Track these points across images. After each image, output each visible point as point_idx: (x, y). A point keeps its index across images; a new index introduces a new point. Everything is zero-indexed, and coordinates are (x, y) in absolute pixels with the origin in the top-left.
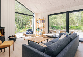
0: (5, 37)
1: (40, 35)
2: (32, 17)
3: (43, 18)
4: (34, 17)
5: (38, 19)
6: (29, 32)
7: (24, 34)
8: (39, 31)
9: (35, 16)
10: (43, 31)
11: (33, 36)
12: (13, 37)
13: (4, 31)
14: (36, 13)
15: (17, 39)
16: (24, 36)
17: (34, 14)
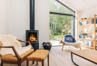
0: (38, 43)
1: (88, 45)
2: (72, 17)
3: (95, 15)
4: (74, 17)
5: (82, 19)
6: (68, 39)
7: (62, 42)
8: (84, 38)
9: (76, 15)
10: (95, 39)
11: (76, 46)
12: (48, 45)
13: (38, 36)
14: (78, 11)
15: (52, 48)
16: (62, 44)
17: (75, 12)
